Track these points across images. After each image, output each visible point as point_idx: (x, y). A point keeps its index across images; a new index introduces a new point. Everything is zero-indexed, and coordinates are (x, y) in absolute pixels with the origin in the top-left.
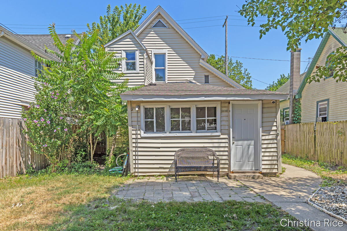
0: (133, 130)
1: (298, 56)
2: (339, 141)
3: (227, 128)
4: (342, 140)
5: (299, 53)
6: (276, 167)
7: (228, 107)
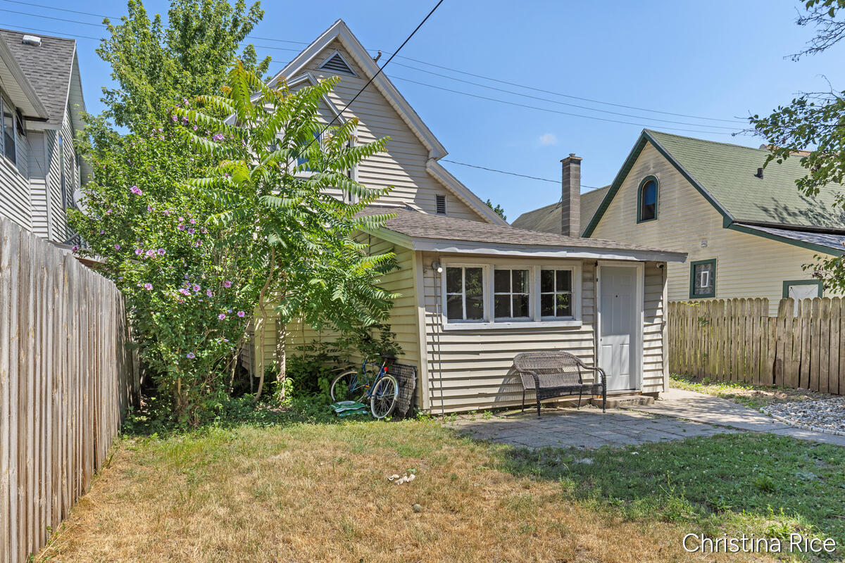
0: (427, 316)
1: (577, 173)
2: (699, 335)
3: (591, 312)
4: (706, 334)
5: (577, 166)
6: (661, 382)
7: (594, 271)
